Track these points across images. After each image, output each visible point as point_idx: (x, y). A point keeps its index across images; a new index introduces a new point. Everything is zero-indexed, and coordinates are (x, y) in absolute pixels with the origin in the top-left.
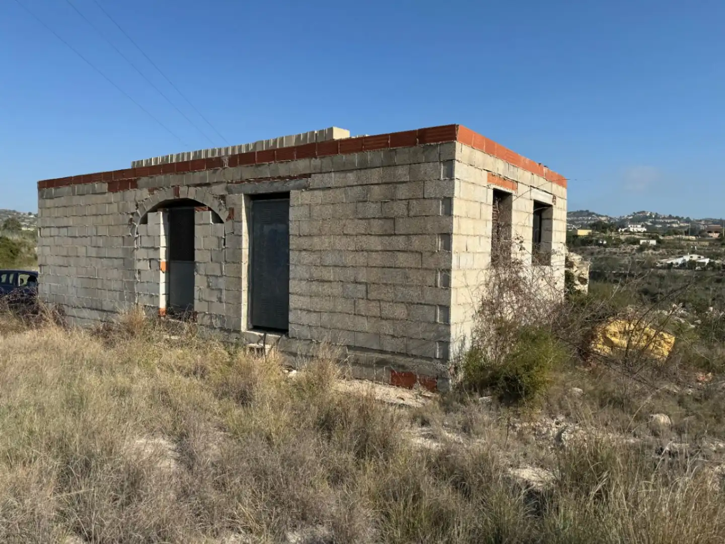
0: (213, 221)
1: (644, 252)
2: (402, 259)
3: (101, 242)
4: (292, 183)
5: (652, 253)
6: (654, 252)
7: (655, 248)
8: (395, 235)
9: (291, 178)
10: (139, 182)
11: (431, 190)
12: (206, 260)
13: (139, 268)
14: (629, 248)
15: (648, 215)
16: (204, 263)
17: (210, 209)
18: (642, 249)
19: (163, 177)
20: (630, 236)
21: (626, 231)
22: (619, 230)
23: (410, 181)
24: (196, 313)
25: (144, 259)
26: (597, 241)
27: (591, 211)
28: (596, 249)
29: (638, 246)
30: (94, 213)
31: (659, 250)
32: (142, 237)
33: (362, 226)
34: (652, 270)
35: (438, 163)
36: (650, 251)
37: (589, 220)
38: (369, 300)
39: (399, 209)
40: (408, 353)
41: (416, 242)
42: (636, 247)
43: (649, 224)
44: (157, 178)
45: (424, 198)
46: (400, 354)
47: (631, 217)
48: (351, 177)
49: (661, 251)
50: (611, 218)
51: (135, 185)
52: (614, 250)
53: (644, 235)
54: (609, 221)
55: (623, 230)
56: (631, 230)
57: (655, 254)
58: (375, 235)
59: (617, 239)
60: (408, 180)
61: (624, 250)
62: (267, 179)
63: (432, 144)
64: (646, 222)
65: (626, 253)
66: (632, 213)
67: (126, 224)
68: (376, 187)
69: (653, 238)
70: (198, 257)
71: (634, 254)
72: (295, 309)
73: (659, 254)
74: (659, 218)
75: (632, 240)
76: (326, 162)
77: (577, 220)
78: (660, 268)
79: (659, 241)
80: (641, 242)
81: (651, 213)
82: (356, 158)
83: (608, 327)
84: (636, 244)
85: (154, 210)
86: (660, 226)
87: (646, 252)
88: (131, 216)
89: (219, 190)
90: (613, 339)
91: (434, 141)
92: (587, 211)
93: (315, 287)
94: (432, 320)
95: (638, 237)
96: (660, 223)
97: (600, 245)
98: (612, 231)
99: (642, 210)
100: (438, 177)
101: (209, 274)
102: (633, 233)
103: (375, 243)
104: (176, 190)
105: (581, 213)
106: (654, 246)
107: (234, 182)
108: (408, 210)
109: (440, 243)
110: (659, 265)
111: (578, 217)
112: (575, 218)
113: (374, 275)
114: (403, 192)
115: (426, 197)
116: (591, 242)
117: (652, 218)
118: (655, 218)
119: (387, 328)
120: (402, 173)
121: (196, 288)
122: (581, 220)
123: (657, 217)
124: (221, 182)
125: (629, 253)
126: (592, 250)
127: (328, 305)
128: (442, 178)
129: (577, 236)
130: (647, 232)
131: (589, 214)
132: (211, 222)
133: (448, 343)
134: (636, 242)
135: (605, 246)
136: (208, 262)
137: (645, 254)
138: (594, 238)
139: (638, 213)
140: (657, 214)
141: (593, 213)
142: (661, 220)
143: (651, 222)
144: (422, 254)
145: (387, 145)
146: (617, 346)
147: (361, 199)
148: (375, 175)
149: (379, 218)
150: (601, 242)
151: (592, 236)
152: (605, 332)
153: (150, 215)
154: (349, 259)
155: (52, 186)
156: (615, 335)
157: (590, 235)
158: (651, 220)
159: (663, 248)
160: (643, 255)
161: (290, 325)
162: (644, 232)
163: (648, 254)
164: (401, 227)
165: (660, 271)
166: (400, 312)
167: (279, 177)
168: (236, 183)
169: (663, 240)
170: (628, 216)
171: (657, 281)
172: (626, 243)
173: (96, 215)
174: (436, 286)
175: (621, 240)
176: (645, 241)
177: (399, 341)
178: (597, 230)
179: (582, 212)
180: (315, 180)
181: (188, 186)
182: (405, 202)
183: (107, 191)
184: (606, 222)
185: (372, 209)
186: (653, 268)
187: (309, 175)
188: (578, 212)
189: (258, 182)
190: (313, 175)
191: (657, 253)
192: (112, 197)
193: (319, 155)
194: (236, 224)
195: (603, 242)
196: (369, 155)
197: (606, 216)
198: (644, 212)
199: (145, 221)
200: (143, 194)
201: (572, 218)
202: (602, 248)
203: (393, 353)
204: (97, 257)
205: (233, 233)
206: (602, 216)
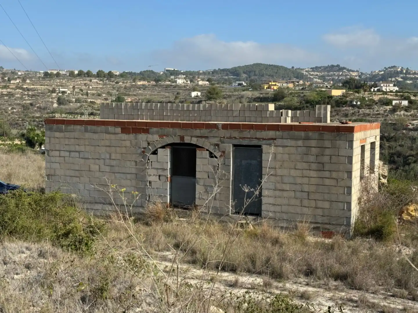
0: (209, 157)
1: (396, 113)
2: (327, 182)
3: (114, 163)
4: (264, 142)
5: (404, 114)
6: (406, 113)
7: (407, 109)
8: (324, 170)
9: (264, 139)
10: (151, 130)
11: (342, 152)
12: (205, 177)
13: (150, 180)
14: (382, 109)
15: (399, 70)
16: (203, 179)
17: (207, 150)
18: (395, 109)
19: (171, 129)
20: (383, 96)
21: (379, 91)
22: (372, 90)
23: (331, 148)
24: (197, 206)
25: (154, 175)
26: (351, 102)
27: (342, 66)
28: (350, 110)
29: (391, 107)
30: (107, 145)
31: (411, 112)
32: (153, 162)
33: (305, 165)
34: (404, 131)
35: (345, 141)
36: (402, 112)
37: (341, 76)
38: (310, 200)
39: (326, 159)
40: (330, 223)
41: (334, 175)
42: (389, 108)
43: (400, 79)
44: (166, 130)
45: (338, 155)
46: (326, 224)
47: (383, 72)
48: (300, 143)
49: (412, 112)
50: (362, 73)
51: (147, 131)
52: (367, 111)
53: (396, 95)
54: (360, 76)
55: (376, 89)
56: (384, 89)
57: (407, 116)
58: (314, 170)
59: (371, 99)
60: (331, 147)
61: (377, 111)
62: (247, 138)
63: (343, 133)
64: (397, 78)
65: (378, 114)
66: (383, 68)
67: (138, 154)
68: (313, 148)
69: (405, 99)
70: (198, 175)
71: (387, 115)
72: (265, 204)
73: (411, 115)
74: (409, 74)
75: (385, 101)
76: (286, 134)
77: (328, 76)
78: (411, 130)
79: (410, 102)
80: (394, 102)
81: (402, 68)
82: (303, 134)
83: (409, 207)
84: (388, 105)
85: (163, 147)
86: (411, 82)
87: (398, 113)
88: (143, 150)
89: (215, 141)
90: (411, 213)
91: (343, 132)
92: (338, 66)
93: (278, 193)
94: (342, 208)
95: (390, 97)
96: (411, 79)
97: (353, 106)
98: (365, 91)
99: (393, 65)
100: (345, 147)
101: (207, 185)
102: (385, 93)
103: (313, 174)
104: (182, 138)
105: (332, 68)
106: (406, 107)
107: (226, 137)
108: (330, 159)
109: (346, 175)
110: (411, 127)
111: (329, 71)
112: (326, 73)
113: (313, 188)
114: (327, 152)
115: (339, 155)
116: (345, 103)
117: (403, 74)
118: (406, 74)
119: (319, 212)
120: (327, 144)
121: (197, 192)
122: (331, 76)
123: (408, 72)
124: (217, 137)
125: (383, 114)
126: (346, 112)
127: (285, 201)
128: (347, 148)
129: (331, 97)
130: (399, 92)
131: (340, 69)
132: (208, 157)
133: (350, 218)
134: (388, 102)
135: (359, 107)
136: (206, 178)
137: (397, 115)
138: (347, 99)
139: (389, 68)
140: (407, 68)
141: (344, 68)
142: (412, 76)
143: (401, 78)
144: (337, 180)
145: (320, 130)
146: (413, 216)
147: (305, 153)
148: (313, 143)
149: (315, 163)
150: (355, 103)
151: (346, 97)
152: (407, 210)
153: (159, 150)
154: (299, 181)
155: (64, 124)
156: (412, 211)
157: (344, 96)
158: (402, 75)
159: (414, 109)
160: (396, 116)
161: (262, 212)
162: (397, 91)
163: (400, 116)
164: (327, 167)
165: (411, 133)
166: (327, 205)
167: (256, 138)
168: (227, 138)
169: (414, 100)
170: (380, 71)
171: (409, 143)
172: (379, 104)
173: (109, 146)
174: (344, 194)
175: (375, 101)
176: (398, 102)
177: (325, 218)
178: (350, 88)
179: (333, 66)
180: (279, 142)
181: (192, 137)
182: (329, 156)
183: (120, 133)
184: (357, 78)
185: (312, 158)
186: (405, 129)
187: (275, 139)
188: (328, 67)
189: (242, 139)
190: (277, 139)
191: (409, 114)
192: (124, 136)
193: (281, 130)
194: (226, 160)
195: (356, 102)
196: (310, 134)
197: (357, 71)
198: (394, 67)
199: (155, 153)
200: (154, 138)
201: (323, 74)
202: (356, 110)
203: (322, 223)
204: (109, 172)
205: (225, 164)
206: (353, 71)
